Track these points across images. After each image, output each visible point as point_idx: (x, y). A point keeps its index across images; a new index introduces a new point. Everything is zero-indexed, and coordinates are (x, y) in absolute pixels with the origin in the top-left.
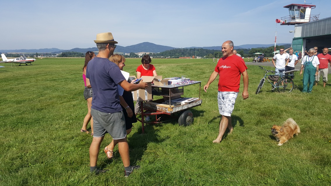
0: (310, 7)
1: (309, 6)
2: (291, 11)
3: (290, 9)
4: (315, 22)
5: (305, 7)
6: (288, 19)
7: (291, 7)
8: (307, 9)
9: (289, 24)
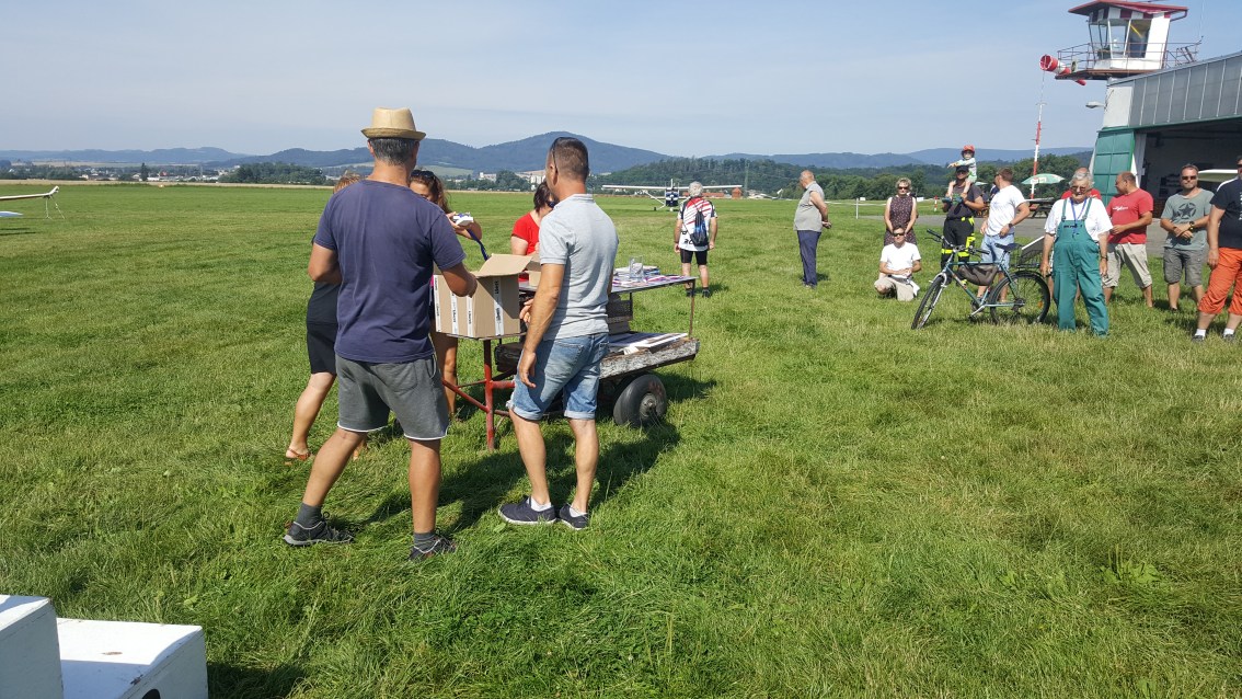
0: (1167, 15)
1: (1163, 9)
2: (1095, 28)
3: (1094, 20)
5: (1148, 12)
6: (1084, 57)
8: (1154, 20)
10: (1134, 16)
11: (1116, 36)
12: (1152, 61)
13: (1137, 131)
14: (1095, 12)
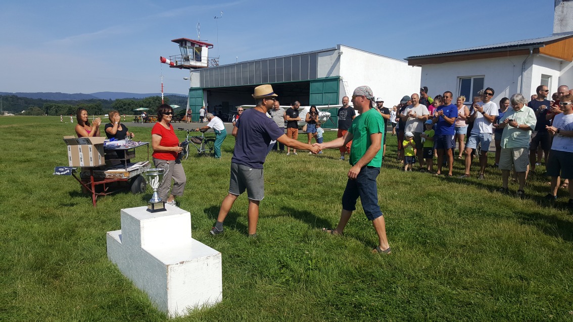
0: (207, 47)
1: (205, 44)
2: (182, 48)
3: (181, 45)
4: (216, 68)
5: (201, 44)
6: (180, 60)
7: (182, 42)
8: (203, 48)
9: (181, 67)
10: (196, 46)
12: (204, 63)
13: (204, 89)
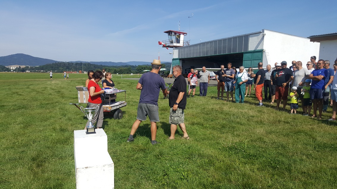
0: (183, 34)
3: (169, 35)
4: (187, 47)
6: (168, 43)
8: (181, 35)
9: (169, 47)
10: (177, 34)
11: (174, 38)
12: (181, 44)
13: (180, 59)
14: (169, 33)
